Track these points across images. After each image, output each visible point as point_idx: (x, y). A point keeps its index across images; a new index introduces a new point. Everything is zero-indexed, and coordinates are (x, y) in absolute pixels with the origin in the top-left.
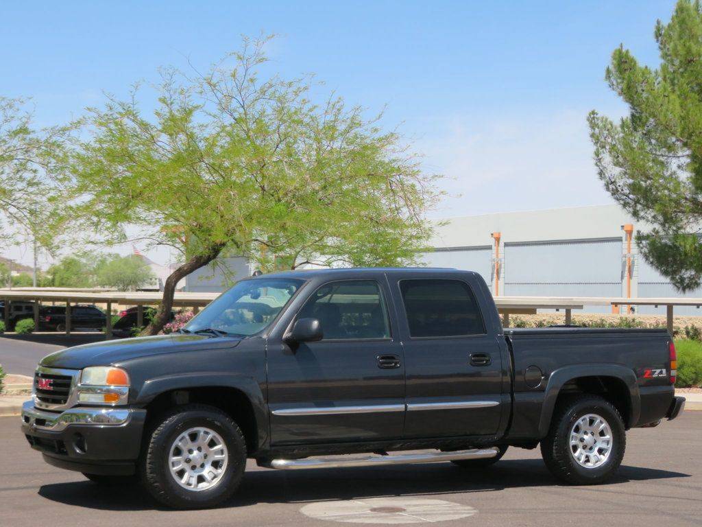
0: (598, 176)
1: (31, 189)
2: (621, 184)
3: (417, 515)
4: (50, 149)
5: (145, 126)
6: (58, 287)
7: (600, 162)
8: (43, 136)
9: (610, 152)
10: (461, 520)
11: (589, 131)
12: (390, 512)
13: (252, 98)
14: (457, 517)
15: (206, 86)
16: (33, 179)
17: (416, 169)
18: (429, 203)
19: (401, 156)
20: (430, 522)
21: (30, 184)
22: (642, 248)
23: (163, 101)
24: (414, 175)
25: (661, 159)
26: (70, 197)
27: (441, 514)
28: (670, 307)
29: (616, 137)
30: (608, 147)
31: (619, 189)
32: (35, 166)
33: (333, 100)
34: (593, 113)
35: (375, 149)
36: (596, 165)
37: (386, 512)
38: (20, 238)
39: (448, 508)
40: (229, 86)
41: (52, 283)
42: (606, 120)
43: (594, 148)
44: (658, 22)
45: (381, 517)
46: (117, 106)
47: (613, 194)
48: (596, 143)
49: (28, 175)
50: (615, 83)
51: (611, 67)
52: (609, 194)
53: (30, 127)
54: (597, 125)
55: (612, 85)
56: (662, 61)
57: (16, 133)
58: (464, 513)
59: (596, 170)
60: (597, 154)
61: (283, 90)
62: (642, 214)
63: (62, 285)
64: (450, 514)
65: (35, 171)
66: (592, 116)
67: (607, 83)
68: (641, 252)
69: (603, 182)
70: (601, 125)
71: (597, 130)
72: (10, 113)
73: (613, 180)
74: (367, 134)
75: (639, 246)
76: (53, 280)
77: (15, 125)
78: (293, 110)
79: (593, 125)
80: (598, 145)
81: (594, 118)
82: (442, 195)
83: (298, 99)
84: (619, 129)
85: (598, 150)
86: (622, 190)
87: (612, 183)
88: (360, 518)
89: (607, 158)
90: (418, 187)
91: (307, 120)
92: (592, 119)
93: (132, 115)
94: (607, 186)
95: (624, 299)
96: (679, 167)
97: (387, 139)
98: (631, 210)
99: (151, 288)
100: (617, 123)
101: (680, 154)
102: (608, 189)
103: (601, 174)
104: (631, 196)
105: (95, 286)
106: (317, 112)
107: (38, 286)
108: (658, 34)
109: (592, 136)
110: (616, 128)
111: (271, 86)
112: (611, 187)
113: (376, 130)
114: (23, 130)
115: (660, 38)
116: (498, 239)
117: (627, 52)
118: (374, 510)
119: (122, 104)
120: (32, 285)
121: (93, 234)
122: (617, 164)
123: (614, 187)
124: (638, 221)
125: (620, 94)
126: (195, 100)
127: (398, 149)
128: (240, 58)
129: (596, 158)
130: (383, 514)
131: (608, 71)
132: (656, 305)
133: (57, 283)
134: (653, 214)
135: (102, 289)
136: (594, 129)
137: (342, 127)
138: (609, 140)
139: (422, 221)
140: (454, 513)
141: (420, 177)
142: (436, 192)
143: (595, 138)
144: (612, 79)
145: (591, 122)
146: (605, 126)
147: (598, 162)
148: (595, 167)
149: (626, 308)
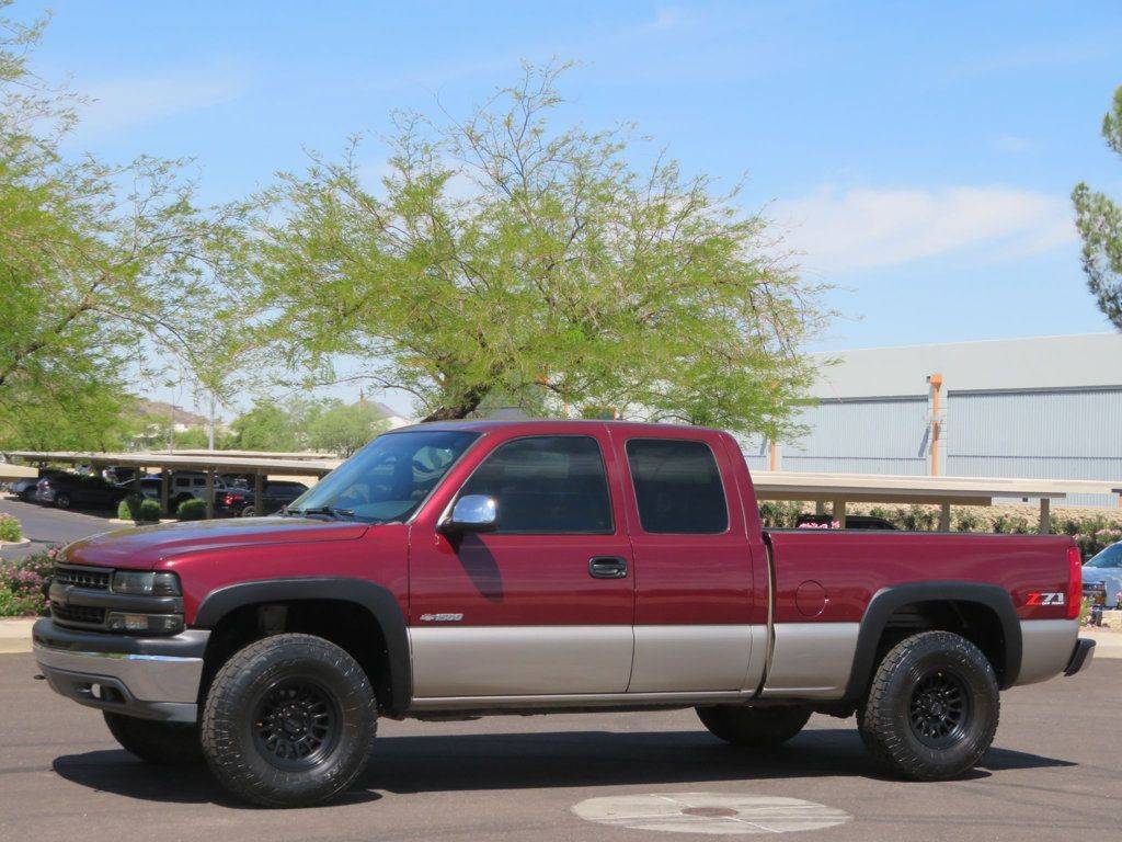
0: (1088, 288)
1: (190, 299)
3: (754, 821)
4: (221, 238)
5: (368, 203)
6: (246, 450)
7: (1091, 265)
8: (212, 218)
9: (1107, 249)
10: (822, 832)
11: (1073, 215)
12: (712, 815)
13: (535, 159)
14: (817, 826)
15: (465, 140)
16: (195, 284)
17: (792, 274)
18: (812, 328)
19: (770, 253)
20: (773, 834)
21: (190, 293)
23: (398, 162)
24: (790, 282)
26: (250, 312)
27: (794, 821)
29: (1118, 225)
32: (198, 264)
33: (664, 166)
34: (1082, 187)
35: (728, 245)
36: (1086, 270)
37: (707, 816)
38: (173, 376)
39: (803, 812)
40: (502, 141)
41: (237, 443)
42: (1103, 198)
43: (1083, 243)
45: (699, 822)
46: (326, 172)
47: (1110, 317)
48: (1084, 236)
49: (188, 279)
50: (1118, 139)
51: (1113, 115)
52: (1106, 316)
53: (192, 204)
54: (1087, 208)
55: (1112, 143)
57: (170, 213)
58: (830, 820)
59: (1084, 278)
60: (1087, 253)
61: (584, 149)
63: (252, 447)
64: (807, 820)
65: (199, 273)
66: (1080, 192)
67: (1105, 139)
69: (1096, 298)
70: (1093, 206)
71: (1087, 216)
72: (162, 180)
73: (1112, 294)
74: (716, 218)
76: (239, 439)
77: (171, 199)
78: (600, 180)
79: (1080, 206)
80: (1089, 238)
81: (1082, 196)
82: (832, 316)
83: (609, 162)
85: (1088, 246)
87: (1109, 299)
88: (664, 823)
89: (1102, 259)
90: (796, 304)
91: (620, 196)
92: (1080, 196)
93: (347, 183)
94: (1102, 303)
97: (745, 228)
102: (1103, 309)
103: (1094, 285)
105: (303, 449)
106: (638, 184)
107: (217, 447)
109: (1079, 223)
110: (1117, 212)
111: (567, 140)
112: (1109, 305)
113: (730, 212)
114: (182, 207)
116: (937, 386)
118: (689, 811)
119: (333, 170)
120: (207, 447)
121: (283, 370)
122: (1118, 269)
123: (1113, 306)
127: (765, 241)
128: (520, 97)
129: (1084, 258)
130: (701, 818)
131: (1107, 120)
133: (244, 443)
135: (315, 454)
136: (1083, 214)
137: (676, 207)
138: (1107, 231)
139: (800, 357)
140: (815, 820)
141: (800, 286)
142: (823, 312)
143: (1085, 228)
144: (1114, 133)
145: (1078, 202)
146: (1100, 209)
147: (1089, 265)
148: (1084, 273)
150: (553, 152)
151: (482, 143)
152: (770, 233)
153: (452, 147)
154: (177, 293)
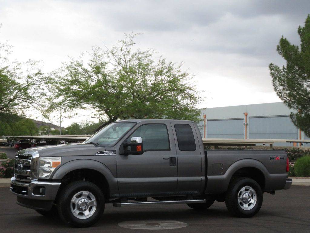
0: (274, 90)
2: (283, 93)
3: (163, 226)
4: (49, 81)
5: (86, 71)
6: (70, 135)
7: (275, 84)
8: (47, 76)
9: (278, 80)
11: (269, 71)
12: (153, 225)
13: (128, 59)
14: (179, 227)
15: (111, 55)
22: (293, 119)
25: (300, 83)
29: (281, 74)
30: (277, 78)
31: (283, 95)
32: (43, 87)
33: (161, 60)
34: (272, 64)
35: (179, 80)
36: (273, 85)
39: (177, 224)
40: (119, 54)
42: (277, 67)
43: (272, 79)
44: (299, 27)
46: (74, 62)
47: (280, 97)
48: (272, 77)
49: (41, 91)
50: (281, 52)
51: (279, 45)
53: (42, 72)
54: (273, 69)
55: (280, 53)
56: (301, 43)
57: (36, 74)
58: (183, 226)
59: (273, 87)
60: (274, 81)
61: (140, 56)
62: (292, 105)
63: (72, 134)
64: (177, 226)
65: (43, 89)
66: (271, 66)
67: (278, 52)
68: (292, 121)
69: (276, 92)
72: (34, 66)
73: (280, 91)
75: (291, 118)
76: (68, 132)
78: (145, 63)
79: (271, 69)
80: (274, 77)
81: (272, 66)
84: (282, 71)
85: (274, 79)
86: (284, 96)
87: (279, 93)
89: (277, 83)
92: (271, 67)
93: (81, 66)
94: (277, 94)
95: (299, 140)
96: (307, 86)
97: (184, 75)
98: (287, 104)
100: (281, 68)
101: (308, 81)
102: (278, 95)
104: (288, 98)
107: (62, 134)
108: (299, 31)
109: (271, 73)
110: (281, 70)
111: (136, 54)
112: (279, 94)
113: (179, 72)
114: (39, 73)
115: (300, 33)
117: (285, 39)
118: (147, 224)
119: (76, 62)
122: (281, 85)
123: (280, 94)
124: (290, 108)
125: (283, 56)
126: (105, 60)
127: (188, 79)
128: (124, 43)
131: (278, 47)
134: (296, 105)
136: (272, 71)
137: (165, 71)
138: (278, 75)
139: (197, 109)
143: (272, 74)
144: (280, 50)
145: (270, 68)
146: (276, 69)
147: (274, 84)
148: (273, 86)
149: (299, 144)
150: (133, 56)
151: (115, 55)
153: (107, 55)
154: (39, 95)
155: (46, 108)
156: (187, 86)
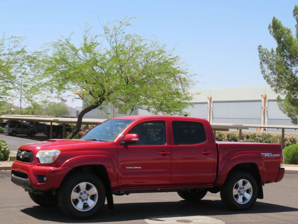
8: (30, 54)
16: (25, 72)
17: (186, 71)
21: (23, 74)
28: (283, 129)
32: (26, 66)
37: (184, 222)
39: (211, 221)
41: (27, 113)
47: (267, 81)
49: (23, 70)
53: (26, 50)
57: (18, 53)
63: (32, 114)
65: (26, 69)
70: (263, 52)
71: (261, 54)
81: (260, 49)
85: (261, 62)
86: (270, 80)
89: (265, 66)
90: (187, 79)
94: (264, 77)
95: (262, 125)
97: (175, 59)
99: (68, 116)
100: (270, 51)
104: (274, 82)
105: (46, 115)
107: (22, 114)
113: (171, 55)
114: (22, 51)
116: (210, 100)
118: (178, 221)
120: (19, 114)
124: (277, 93)
127: (179, 63)
132: (278, 128)
133: (30, 113)
135: (48, 116)
138: (266, 58)
139: (188, 93)
141: (188, 74)
142: (194, 81)
143: (261, 57)
147: (261, 67)
149: (262, 129)
152: (181, 61)
154: (20, 74)
155: (28, 88)
156: (178, 69)
